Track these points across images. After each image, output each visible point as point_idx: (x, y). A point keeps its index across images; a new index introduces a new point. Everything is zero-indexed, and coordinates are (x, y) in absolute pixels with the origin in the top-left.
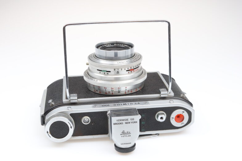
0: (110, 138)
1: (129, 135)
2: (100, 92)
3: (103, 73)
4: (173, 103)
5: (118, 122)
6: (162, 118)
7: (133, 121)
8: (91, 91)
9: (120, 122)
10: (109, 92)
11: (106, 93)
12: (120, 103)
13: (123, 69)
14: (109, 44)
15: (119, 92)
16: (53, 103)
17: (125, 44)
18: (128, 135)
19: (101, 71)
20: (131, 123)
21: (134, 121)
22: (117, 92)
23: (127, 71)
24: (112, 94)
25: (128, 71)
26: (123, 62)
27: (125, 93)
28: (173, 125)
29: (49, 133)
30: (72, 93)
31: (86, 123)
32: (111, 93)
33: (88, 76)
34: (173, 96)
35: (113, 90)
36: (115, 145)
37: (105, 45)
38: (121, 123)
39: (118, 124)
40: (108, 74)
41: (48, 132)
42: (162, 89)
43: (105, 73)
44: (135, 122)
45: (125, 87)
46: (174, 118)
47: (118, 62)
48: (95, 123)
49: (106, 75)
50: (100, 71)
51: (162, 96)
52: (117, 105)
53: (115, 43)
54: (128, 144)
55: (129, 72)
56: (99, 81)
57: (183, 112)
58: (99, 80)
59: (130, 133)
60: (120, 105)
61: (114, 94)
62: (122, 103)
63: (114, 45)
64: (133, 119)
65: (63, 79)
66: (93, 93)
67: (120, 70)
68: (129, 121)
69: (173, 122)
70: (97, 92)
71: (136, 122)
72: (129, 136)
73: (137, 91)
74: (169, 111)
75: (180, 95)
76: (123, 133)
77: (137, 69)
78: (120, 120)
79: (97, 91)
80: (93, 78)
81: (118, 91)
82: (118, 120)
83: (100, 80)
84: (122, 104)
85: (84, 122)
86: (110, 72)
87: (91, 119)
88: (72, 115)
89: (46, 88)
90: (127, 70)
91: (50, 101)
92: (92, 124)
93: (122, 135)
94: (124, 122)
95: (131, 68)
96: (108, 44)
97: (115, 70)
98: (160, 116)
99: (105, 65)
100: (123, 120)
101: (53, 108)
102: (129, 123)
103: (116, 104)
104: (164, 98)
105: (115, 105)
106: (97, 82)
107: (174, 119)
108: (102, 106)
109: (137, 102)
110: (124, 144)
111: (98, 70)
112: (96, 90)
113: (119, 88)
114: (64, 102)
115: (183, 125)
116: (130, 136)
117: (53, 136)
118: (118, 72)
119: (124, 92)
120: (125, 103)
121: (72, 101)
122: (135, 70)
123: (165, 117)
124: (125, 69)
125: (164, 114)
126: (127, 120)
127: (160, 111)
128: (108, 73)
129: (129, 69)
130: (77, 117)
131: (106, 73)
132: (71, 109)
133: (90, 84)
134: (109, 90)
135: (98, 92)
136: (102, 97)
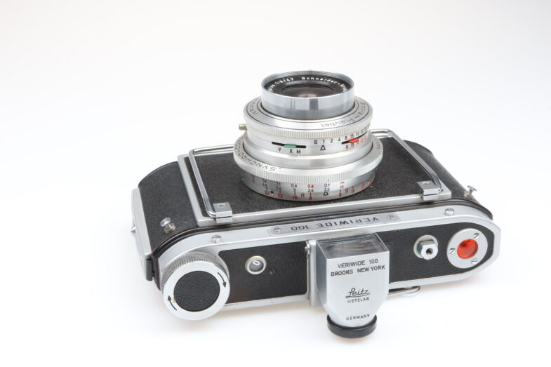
0: (310, 303)
1: (366, 297)
2: (280, 195)
3: (288, 149)
4: (453, 215)
5: (342, 269)
6: (429, 251)
7: (375, 265)
8: (256, 192)
9: (347, 269)
10: (303, 195)
11: (295, 197)
12: (332, 221)
13: (336, 140)
14: (289, 77)
15: (326, 193)
16: (173, 227)
17: (329, 78)
18: (362, 298)
19: (283, 145)
20: (370, 269)
21: (377, 265)
22: (320, 193)
23: (343, 143)
24: (311, 198)
25: (346, 144)
26: (334, 122)
27: (340, 194)
28: (452, 265)
29: (172, 301)
30: (218, 202)
31: (255, 271)
32: (307, 196)
33: (248, 157)
34: (450, 197)
35: (312, 190)
36: (329, 319)
37: (281, 82)
38: (347, 272)
39: (342, 273)
40: (298, 152)
41: (169, 299)
42: (424, 182)
43: (291, 151)
44: (379, 267)
45: (340, 182)
46: (456, 248)
47: (323, 124)
48: (276, 271)
49: (294, 155)
50: (280, 147)
51: (426, 199)
52: (326, 224)
53: (303, 76)
54: (362, 317)
55: (347, 147)
56: (278, 171)
57: (476, 234)
58: (278, 168)
59: (367, 293)
60: (333, 224)
61: (315, 198)
62: (338, 221)
63: (300, 79)
64: (376, 261)
65: (177, 163)
66: (261, 197)
67: (327, 142)
68: (367, 265)
69: (454, 258)
70: (272, 195)
71: (383, 267)
72: (364, 299)
73: (365, 187)
74: (444, 233)
75: (463, 195)
76: (353, 293)
77: (363, 137)
78: (347, 265)
79: (272, 192)
80: (261, 164)
81: (323, 191)
82: (342, 265)
83: (281, 167)
84: (338, 223)
85: (251, 270)
86: (304, 147)
87: (268, 262)
88: (224, 254)
89: (136, 186)
90: (344, 140)
91: (166, 222)
92: (271, 273)
93: (350, 299)
94: (355, 268)
95: (352, 135)
96: (286, 78)
97: (316, 142)
98: (425, 247)
99: (292, 130)
100: (353, 264)
101: (173, 239)
102: (367, 269)
103: (323, 222)
104: (430, 204)
105: (322, 226)
106: (275, 172)
107: (455, 252)
108: (292, 228)
109: (371, 216)
110: (354, 318)
111: (274, 143)
112: (269, 191)
113: (326, 185)
114: (199, 224)
115: (475, 263)
116: (368, 299)
117: (182, 307)
118: (323, 148)
119: (338, 193)
120: (343, 220)
121: (219, 221)
122: (360, 139)
123: (435, 248)
124: (339, 140)
125: (432, 240)
126: (362, 263)
127: (424, 235)
128: (299, 149)
129: (349, 138)
130: (234, 259)
131: (295, 150)
132: (222, 241)
133: (253, 176)
134: (303, 189)
135: (274, 195)
136: (288, 207)
